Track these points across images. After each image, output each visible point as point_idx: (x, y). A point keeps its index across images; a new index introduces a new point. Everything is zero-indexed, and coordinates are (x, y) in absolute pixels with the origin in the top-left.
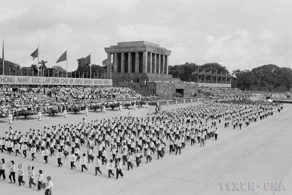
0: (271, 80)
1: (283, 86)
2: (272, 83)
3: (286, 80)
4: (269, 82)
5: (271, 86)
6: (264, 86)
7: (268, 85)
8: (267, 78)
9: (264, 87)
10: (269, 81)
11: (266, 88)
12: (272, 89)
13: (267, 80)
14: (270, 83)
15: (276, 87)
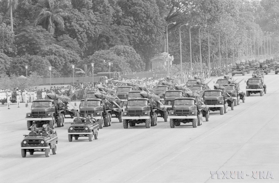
0: (65, 19)
1: (121, 47)
2: (73, 33)
3: (135, 14)
4: (58, 32)
5: (66, 51)
6: (35, 54)
7: (54, 47)
8: (44, 11)
9: (34, 57)
10: (56, 24)
11: (45, 60)
12: (73, 62)
13: (45, 23)
14: (62, 33)
15: (89, 52)
